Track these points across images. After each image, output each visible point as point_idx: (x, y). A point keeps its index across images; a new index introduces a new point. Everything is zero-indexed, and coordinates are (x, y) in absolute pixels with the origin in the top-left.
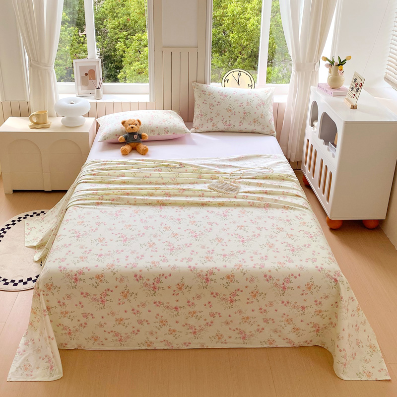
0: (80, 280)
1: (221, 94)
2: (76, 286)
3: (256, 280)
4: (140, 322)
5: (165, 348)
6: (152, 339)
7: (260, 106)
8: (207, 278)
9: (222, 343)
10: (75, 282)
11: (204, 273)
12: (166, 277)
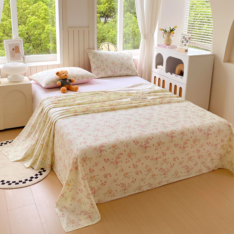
0: (103, 150)
1: (106, 54)
2: (101, 155)
3: (195, 132)
4: (137, 173)
5: (148, 189)
6: (142, 184)
7: (128, 59)
8: (171, 136)
9: (177, 177)
10: (101, 152)
11: (169, 133)
12: (151, 139)
